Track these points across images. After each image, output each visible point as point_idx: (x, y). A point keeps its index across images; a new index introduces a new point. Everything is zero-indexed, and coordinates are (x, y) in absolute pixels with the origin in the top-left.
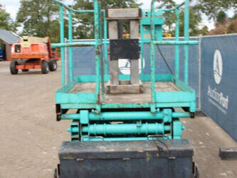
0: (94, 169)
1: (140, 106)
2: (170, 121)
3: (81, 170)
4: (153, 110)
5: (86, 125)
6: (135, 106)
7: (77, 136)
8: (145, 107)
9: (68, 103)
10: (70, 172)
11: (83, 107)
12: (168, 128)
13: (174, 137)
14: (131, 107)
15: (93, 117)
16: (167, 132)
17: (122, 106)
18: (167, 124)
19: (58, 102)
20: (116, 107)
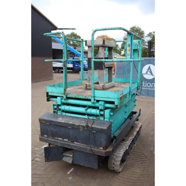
0: (55, 130)
1: (86, 98)
2: (103, 109)
3: (49, 129)
4: (92, 101)
5: (60, 105)
6: (84, 98)
7: (56, 111)
8: (89, 98)
9: (52, 92)
10: (44, 129)
11: (59, 95)
12: (102, 113)
13: (105, 119)
14: (81, 98)
15: (63, 101)
16: (102, 115)
17: (77, 97)
18: (101, 110)
19: (47, 91)
20: (74, 97)
